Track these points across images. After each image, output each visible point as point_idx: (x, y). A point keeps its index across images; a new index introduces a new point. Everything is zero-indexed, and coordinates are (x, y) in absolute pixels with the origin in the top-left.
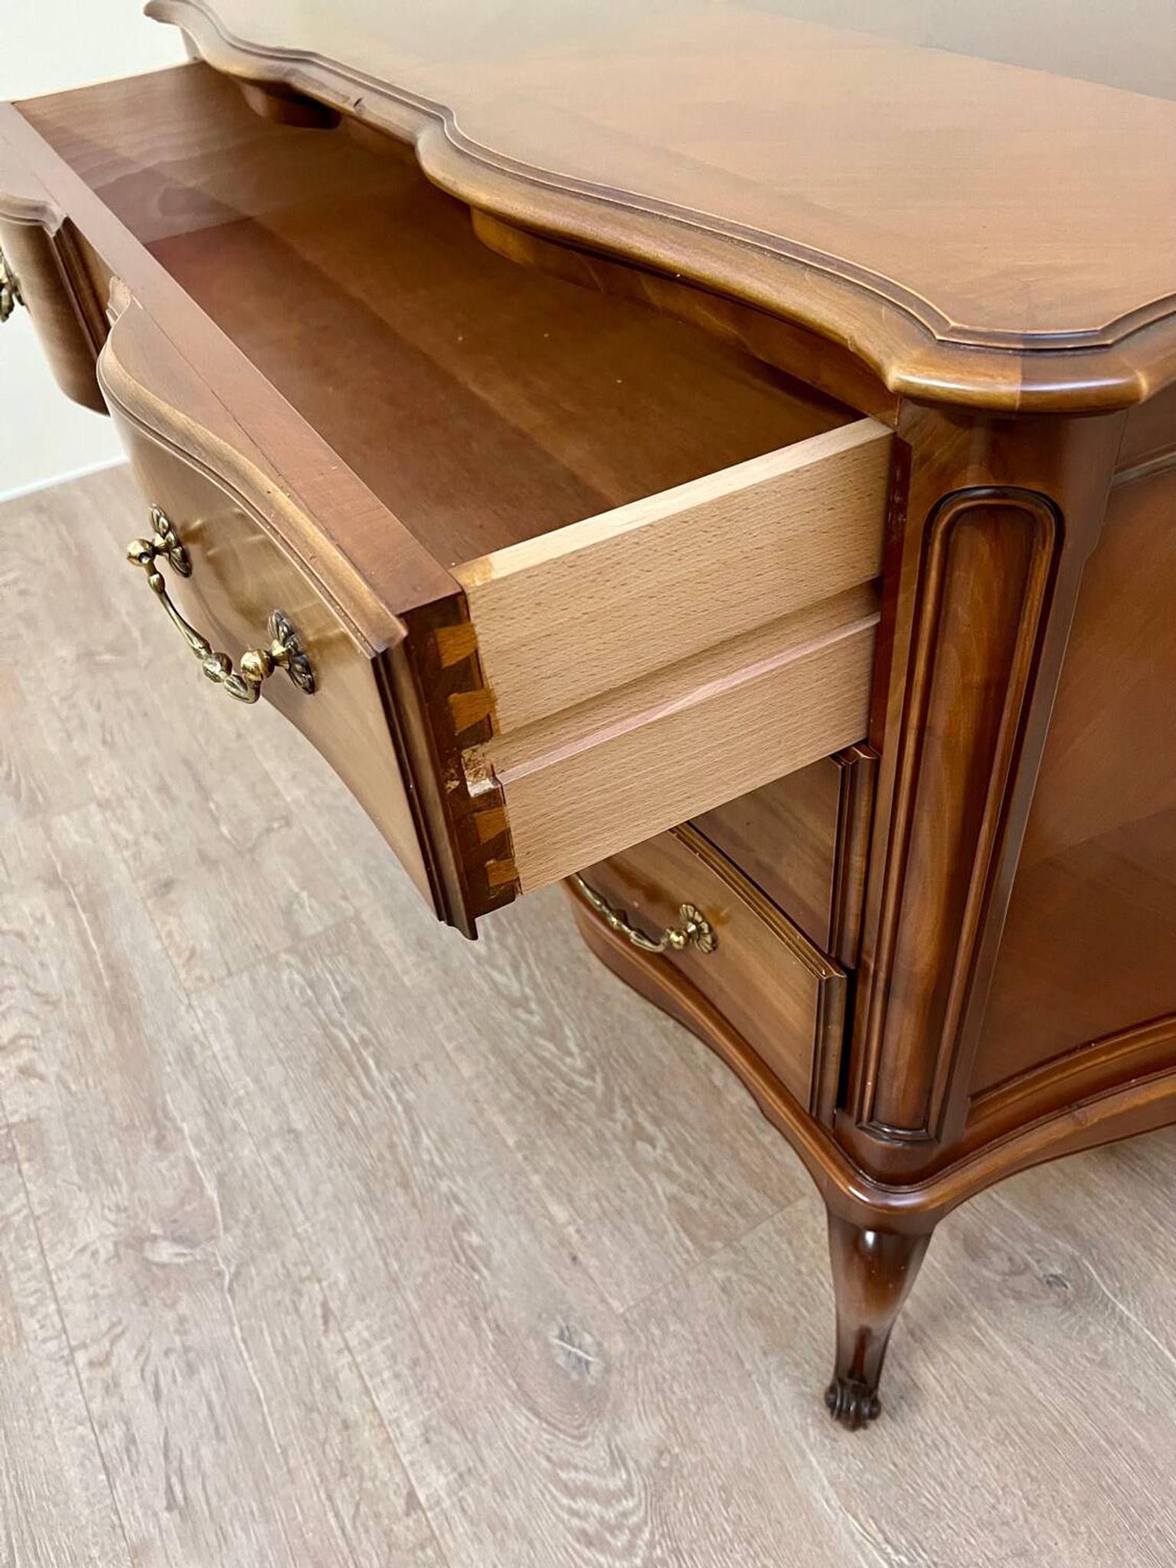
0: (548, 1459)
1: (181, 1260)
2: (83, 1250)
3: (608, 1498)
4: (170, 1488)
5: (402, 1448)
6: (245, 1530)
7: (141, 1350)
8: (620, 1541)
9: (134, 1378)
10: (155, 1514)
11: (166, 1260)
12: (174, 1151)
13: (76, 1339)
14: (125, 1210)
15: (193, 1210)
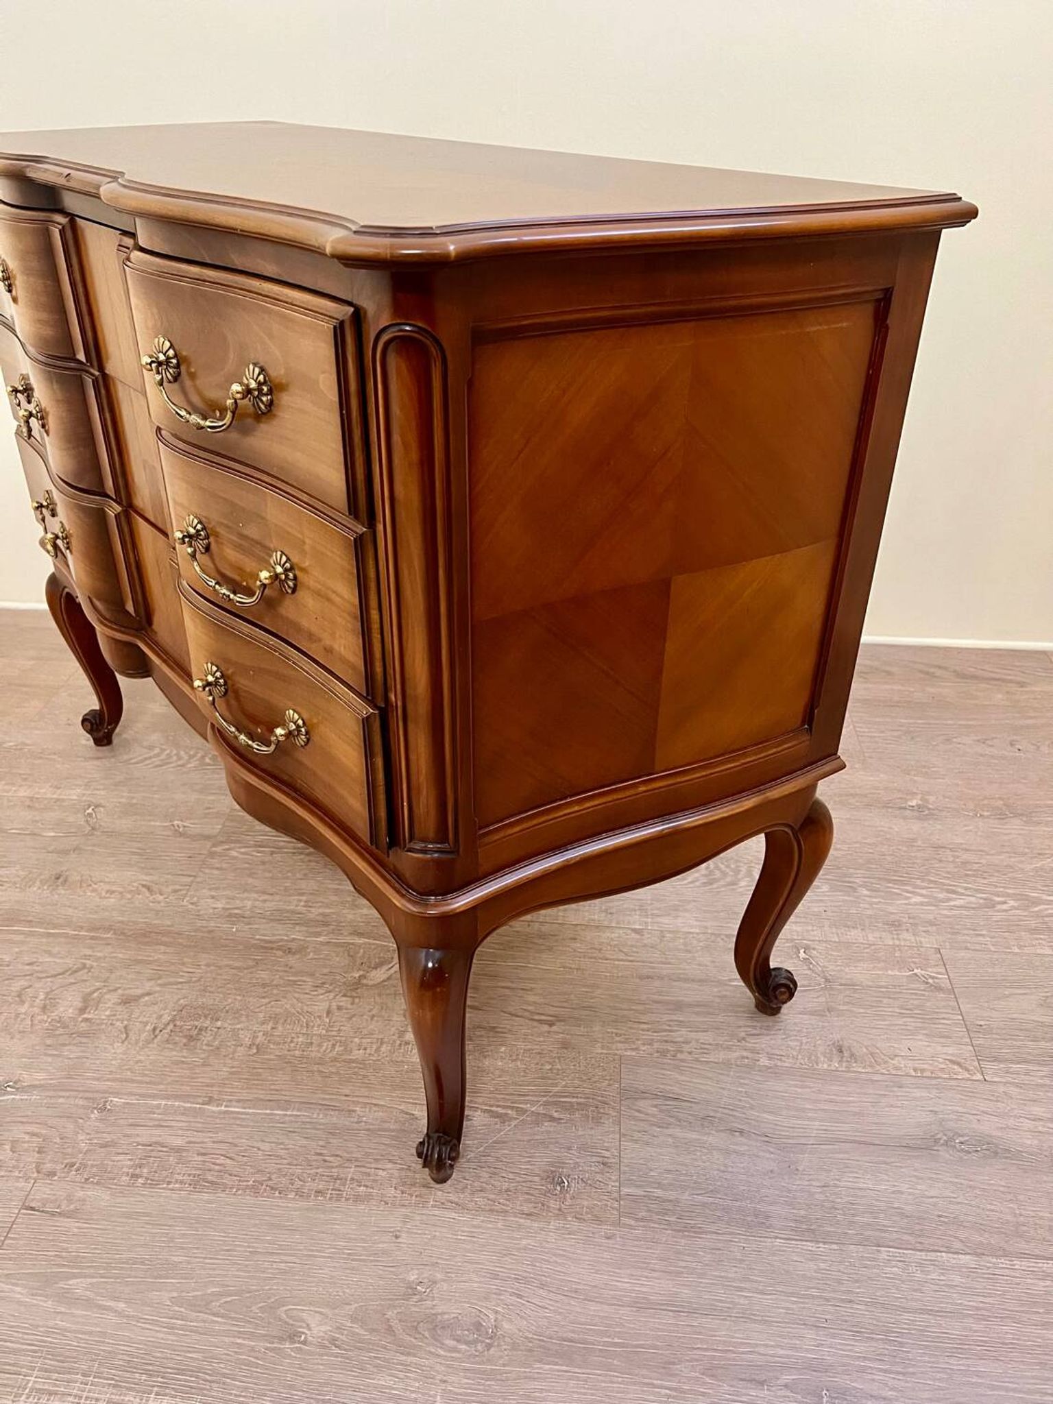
2: (329, 1012)
4: (540, 1021)
10: (549, 1032)
11: (385, 976)
12: (307, 947)
13: (393, 1035)
14: (324, 983)
15: (364, 952)
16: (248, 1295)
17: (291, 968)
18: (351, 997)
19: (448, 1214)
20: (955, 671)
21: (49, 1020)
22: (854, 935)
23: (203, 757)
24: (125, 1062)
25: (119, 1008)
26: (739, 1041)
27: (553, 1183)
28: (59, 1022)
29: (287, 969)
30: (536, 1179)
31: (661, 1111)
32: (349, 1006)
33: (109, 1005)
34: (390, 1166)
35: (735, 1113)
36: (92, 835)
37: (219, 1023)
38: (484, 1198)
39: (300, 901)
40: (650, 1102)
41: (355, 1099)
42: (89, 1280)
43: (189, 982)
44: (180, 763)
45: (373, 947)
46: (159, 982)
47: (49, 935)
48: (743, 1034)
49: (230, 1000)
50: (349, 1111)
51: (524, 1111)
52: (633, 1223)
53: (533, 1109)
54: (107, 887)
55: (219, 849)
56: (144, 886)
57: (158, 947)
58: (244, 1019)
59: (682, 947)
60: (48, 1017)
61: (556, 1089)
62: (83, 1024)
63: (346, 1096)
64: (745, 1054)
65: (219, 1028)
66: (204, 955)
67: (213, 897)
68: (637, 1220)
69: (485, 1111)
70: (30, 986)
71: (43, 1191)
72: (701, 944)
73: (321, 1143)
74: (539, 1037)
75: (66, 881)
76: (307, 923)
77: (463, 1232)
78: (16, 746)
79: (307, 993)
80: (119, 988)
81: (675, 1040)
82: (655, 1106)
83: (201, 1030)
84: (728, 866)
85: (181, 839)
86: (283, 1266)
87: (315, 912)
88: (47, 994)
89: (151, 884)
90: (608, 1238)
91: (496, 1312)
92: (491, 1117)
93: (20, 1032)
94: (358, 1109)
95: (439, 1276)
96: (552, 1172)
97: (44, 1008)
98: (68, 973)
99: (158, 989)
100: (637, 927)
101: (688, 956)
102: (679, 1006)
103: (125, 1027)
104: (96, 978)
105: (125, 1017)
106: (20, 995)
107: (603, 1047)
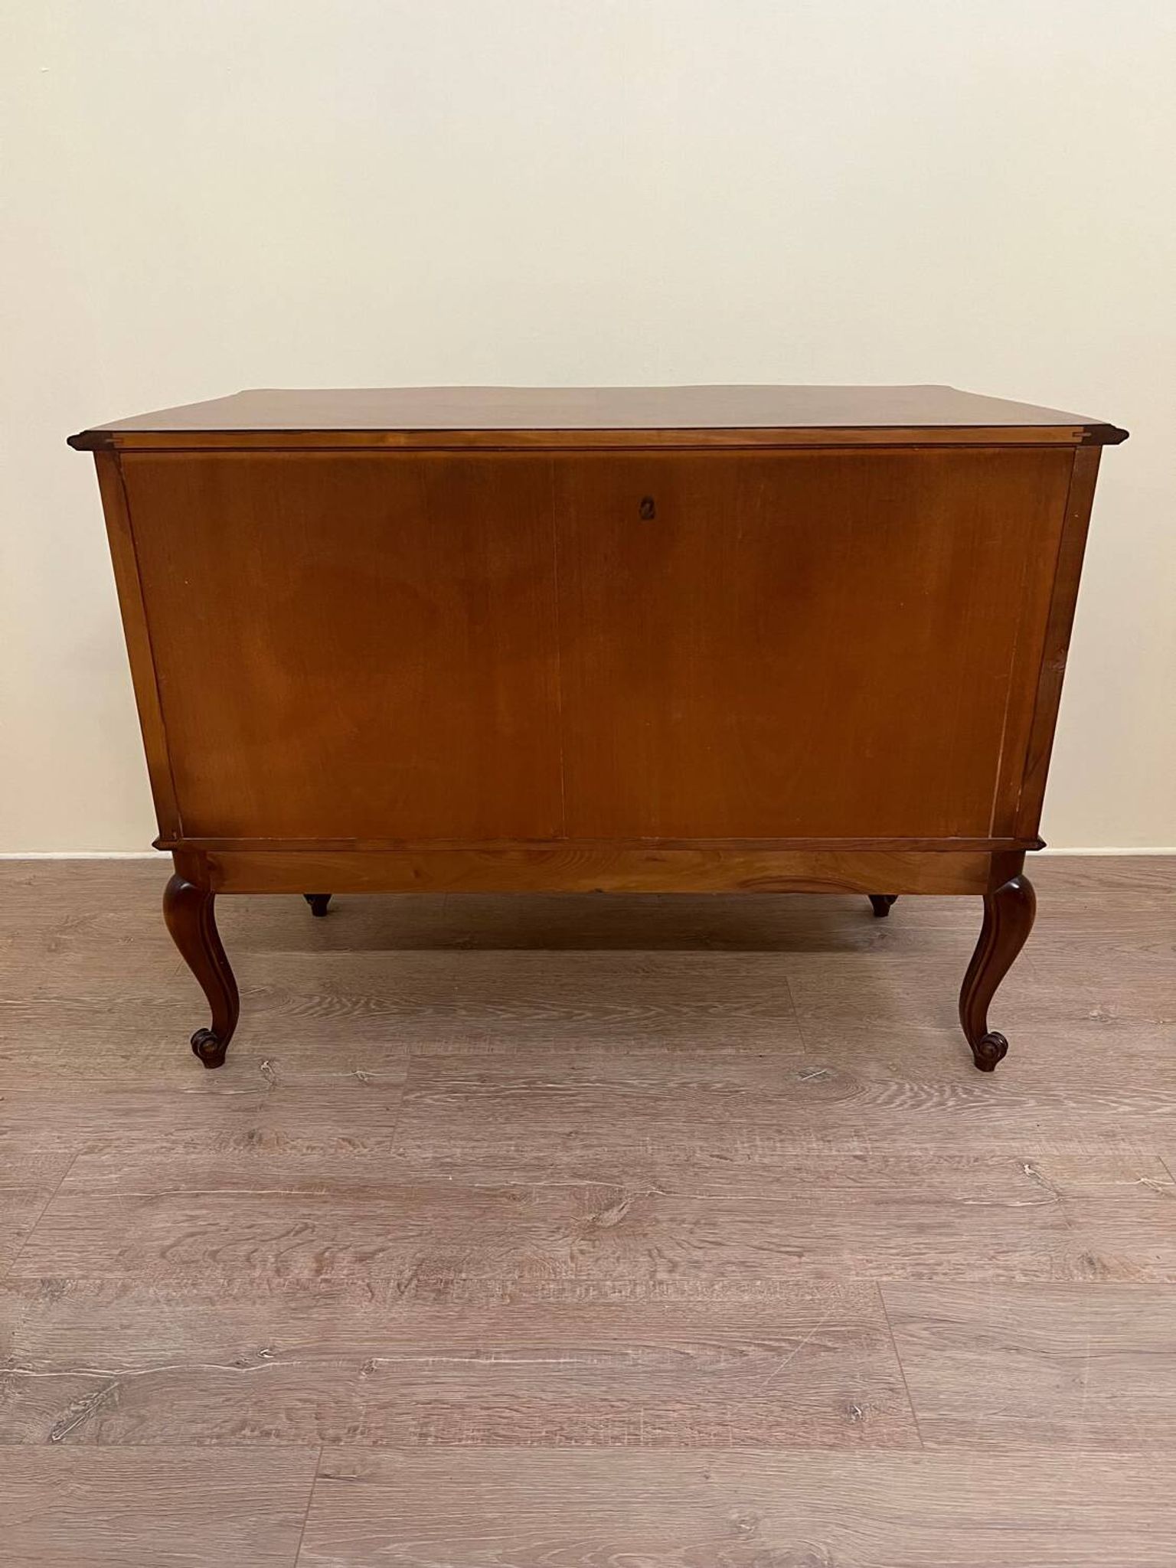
0: (868, 1103)
1: (625, 1211)
2: (572, 1258)
3: (900, 1091)
4: (786, 1253)
5: (826, 1152)
6: (834, 1226)
7: (678, 1244)
8: (924, 1096)
9: (700, 1253)
10: (800, 1263)
11: (620, 1217)
12: (531, 1193)
13: (645, 1276)
14: (559, 1228)
15: (591, 1195)
16: (574, 1546)
17: (520, 1214)
18: (590, 1240)
19: (749, 1451)
20: (1100, 880)
21: (287, 1283)
22: (1073, 1147)
23: (367, 1003)
24: (378, 1321)
25: (357, 1266)
26: (990, 1260)
27: (846, 1412)
28: (298, 1284)
29: (516, 1216)
30: (829, 1409)
31: (933, 1334)
32: (592, 1250)
33: (345, 1263)
34: (678, 1406)
35: (1007, 1331)
36: (274, 1091)
37: (464, 1276)
38: (782, 1432)
39: (510, 1146)
40: (919, 1325)
41: (625, 1342)
42: (409, 1544)
43: (420, 1235)
44: (345, 1010)
45: (598, 1188)
46: (389, 1237)
47: (260, 1196)
48: (992, 1253)
49: (468, 1251)
50: (622, 1354)
51: (797, 1343)
52: (935, 1446)
53: (806, 1340)
54: (307, 1144)
55: (411, 1097)
56: (343, 1139)
57: (377, 1202)
58: (487, 1269)
59: (908, 1170)
60: (285, 1280)
61: (822, 1319)
62: (323, 1285)
63: (615, 1339)
64: (1000, 1272)
65: (464, 1280)
66: (429, 1207)
67: (419, 1147)
68: (939, 1443)
69: (758, 1345)
70: (256, 1250)
71: (332, 1459)
72: (926, 1166)
73: (604, 1388)
74: (790, 1268)
75: (260, 1139)
76: (524, 1168)
77: (773, 1467)
78: (167, 1002)
79: (544, 1239)
80: (350, 1246)
81: (927, 1262)
82: (925, 1329)
83: (447, 1283)
84: (931, 1087)
85: (367, 1089)
86: (599, 1514)
87: (529, 1156)
88: (277, 1256)
89: (350, 1137)
90: (916, 1463)
91: (826, 1543)
92: (766, 1350)
93: (260, 1298)
94: (630, 1352)
95: (760, 1513)
96: (844, 1401)
97: (278, 1271)
98: (292, 1234)
99: (391, 1244)
100: (858, 1153)
101: (917, 1178)
102: (921, 1229)
103: (368, 1285)
104: (322, 1237)
105: (365, 1275)
106: (248, 1260)
107: (857, 1275)
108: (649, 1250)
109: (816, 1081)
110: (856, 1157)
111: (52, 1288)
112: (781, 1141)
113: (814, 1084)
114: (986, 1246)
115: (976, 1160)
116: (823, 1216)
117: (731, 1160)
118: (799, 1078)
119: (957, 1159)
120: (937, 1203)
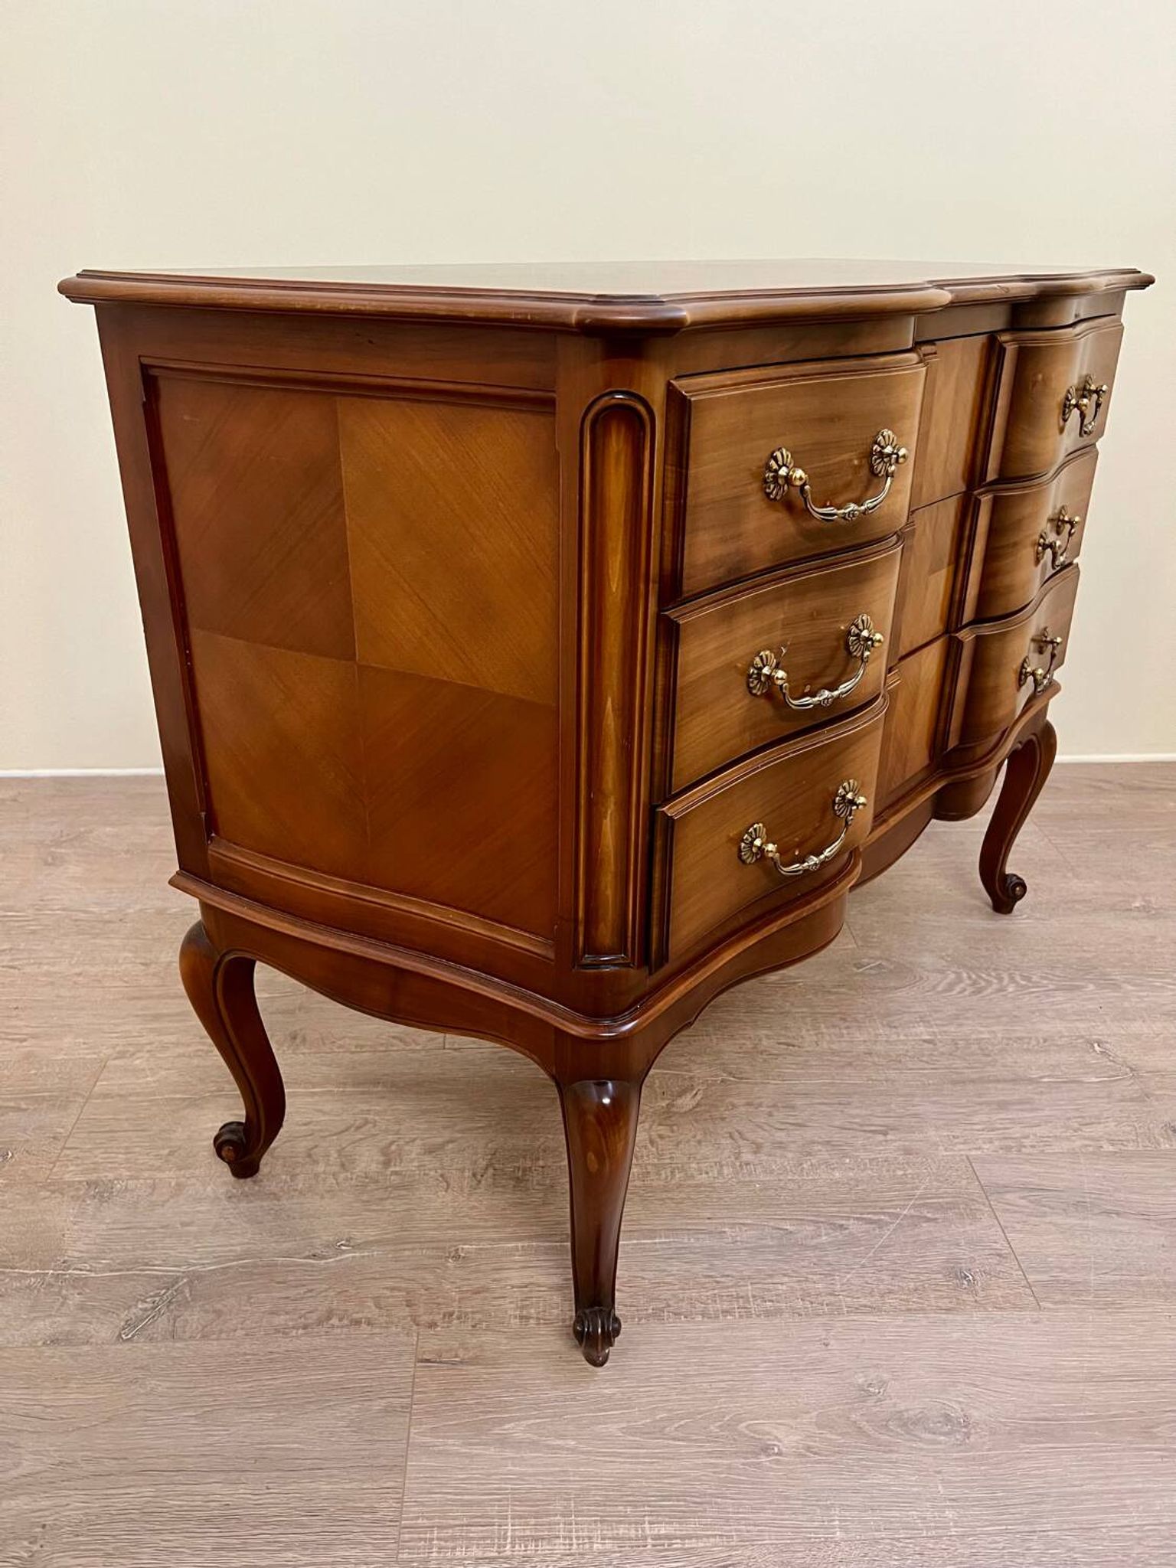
0: (928, 991)
1: (698, 1097)
2: (652, 1142)
3: (959, 979)
4: (870, 1131)
5: (894, 1037)
6: (914, 1106)
7: (760, 1127)
8: (983, 984)
9: (782, 1134)
10: (886, 1141)
11: (694, 1103)
13: (729, 1157)
15: (660, 1082)
16: (699, 1416)
18: (667, 1126)
19: (864, 1317)
20: (1120, 784)
21: (354, 1177)
22: (1136, 1027)
24: (458, 1210)
25: (427, 1158)
26: (1075, 1131)
27: (956, 1277)
28: (367, 1178)
30: (940, 1276)
31: (1031, 1202)
32: (671, 1134)
33: (413, 1156)
34: (786, 1279)
35: (1103, 1197)
37: (541, 1163)
38: (896, 1299)
40: (1017, 1195)
41: (721, 1221)
42: (524, 1423)
43: (489, 1126)
45: (667, 1076)
46: (456, 1129)
47: (314, 1094)
48: (1076, 1125)
49: (542, 1140)
50: (720, 1233)
51: (897, 1216)
52: (1050, 1306)
53: (905, 1212)
54: (354, 1042)
56: (394, 1037)
57: (438, 1096)
59: (979, 1052)
60: (352, 1173)
61: (918, 1192)
62: (392, 1178)
63: (709, 1218)
64: (1087, 1142)
65: (543, 1167)
66: (495, 1099)
67: (474, 1043)
68: (1056, 1303)
69: (857, 1219)
70: (316, 1146)
71: (432, 1344)
72: (997, 1047)
73: (705, 1266)
74: (876, 1146)
75: (304, 1040)
77: (891, 1332)
78: (183, 911)
80: (416, 1139)
81: (1014, 1136)
82: (1023, 1198)
83: (525, 1171)
84: (989, 975)
86: (723, 1385)
88: (339, 1151)
89: (402, 1035)
90: (1036, 1323)
91: (960, 1403)
92: (866, 1224)
93: (329, 1191)
94: (727, 1229)
95: (886, 1376)
96: (953, 1268)
97: (343, 1165)
98: (353, 1129)
99: (460, 1135)
100: (928, 1037)
101: (990, 1059)
102: (1003, 1106)
103: (442, 1176)
104: (386, 1131)
105: (437, 1165)
106: (310, 1156)
107: (946, 1150)
108: (730, 1133)
109: (873, 972)
110: (925, 1041)
111: (100, 1191)
112: (847, 1028)
113: (871, 975)
114: (1069, 1119)
115: (1045, 1041)
116: (901, 1096)
117: (799, 1047)
118: (855, 969)
119: (1026, 1040)
120: (1013, 1081)
